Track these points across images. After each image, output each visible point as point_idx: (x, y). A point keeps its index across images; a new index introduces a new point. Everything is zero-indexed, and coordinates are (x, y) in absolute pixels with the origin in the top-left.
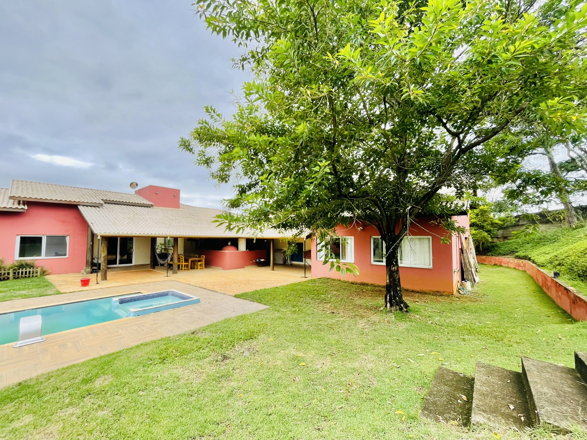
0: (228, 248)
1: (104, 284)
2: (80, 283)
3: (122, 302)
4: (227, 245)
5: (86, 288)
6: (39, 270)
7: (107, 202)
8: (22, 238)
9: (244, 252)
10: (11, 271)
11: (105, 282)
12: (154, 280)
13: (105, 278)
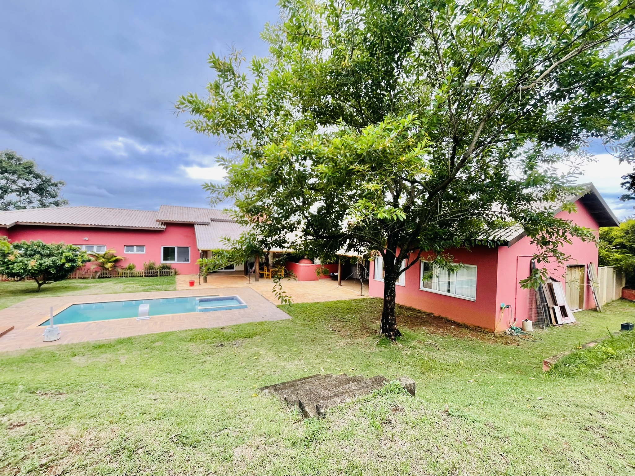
0: (303, 261)
1: (205, 286)
2: (189, 284)
3: (201, 301)
4: (304, 258)
5: (192, 288)
6: (173, 271)
7: (212, 220)
8: (164, 248)
9: (318, 265)
10: (158, 271)
11: (205, 284)
12: (237, 286)
13: (206, 281)
